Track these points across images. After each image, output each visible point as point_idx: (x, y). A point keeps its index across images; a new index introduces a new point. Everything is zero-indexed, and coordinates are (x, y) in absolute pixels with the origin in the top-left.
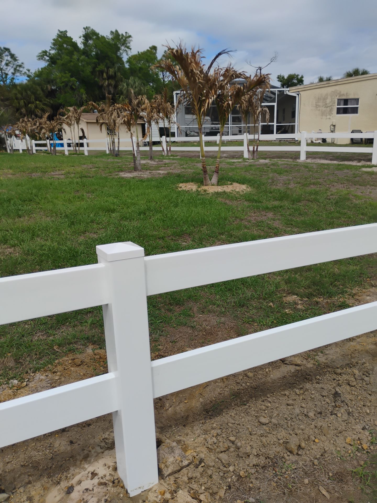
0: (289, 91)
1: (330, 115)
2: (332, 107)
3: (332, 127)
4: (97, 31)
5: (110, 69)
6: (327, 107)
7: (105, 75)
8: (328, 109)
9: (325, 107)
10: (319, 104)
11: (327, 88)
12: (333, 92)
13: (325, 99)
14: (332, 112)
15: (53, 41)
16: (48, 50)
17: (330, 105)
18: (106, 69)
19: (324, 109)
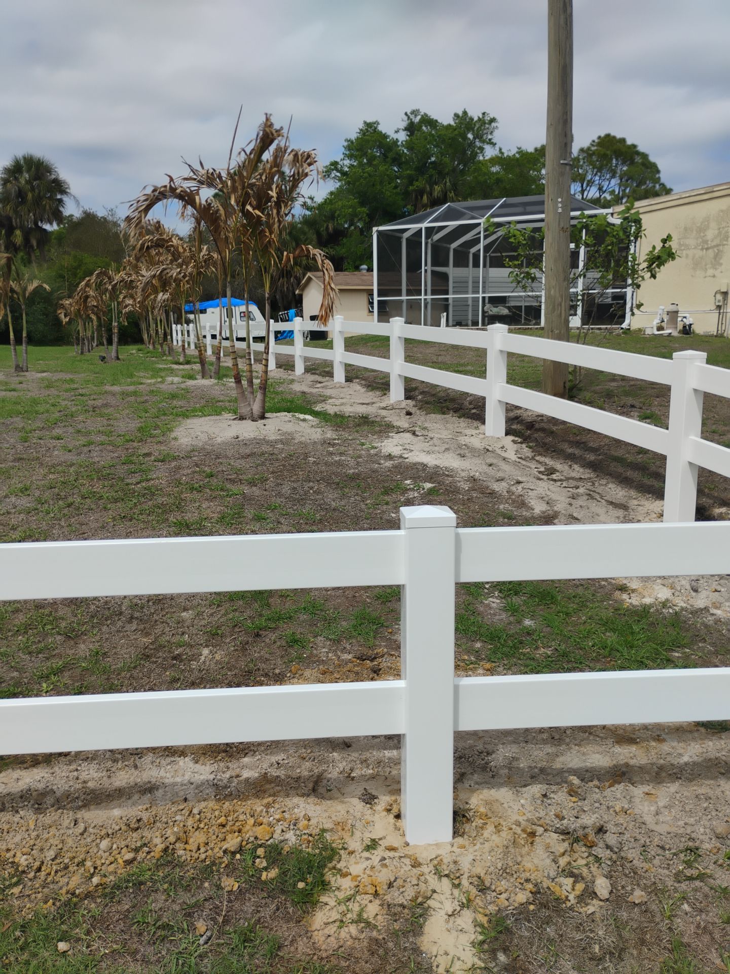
0: (612, 214)
1: (716, 269)
2: (721, 248)
3: (719, 297)
4: (434, 116)
5: (436, 187)
6: (707, 249)
7: (425, 198)
8: (711, 253)
9: (702, 249)
10: (687, 242)
11: (708, 202)
12: (722, 211)
13: (702, 230)
14: (721, 261)
15: (346, 144)
16: (338, 160)
17: (714, 243)
18: (428, 186)
19: (699, 253)
